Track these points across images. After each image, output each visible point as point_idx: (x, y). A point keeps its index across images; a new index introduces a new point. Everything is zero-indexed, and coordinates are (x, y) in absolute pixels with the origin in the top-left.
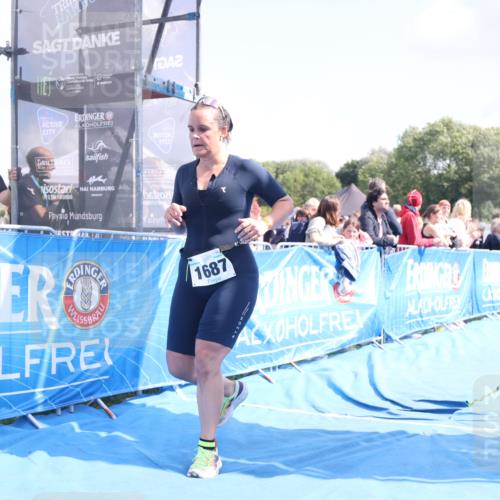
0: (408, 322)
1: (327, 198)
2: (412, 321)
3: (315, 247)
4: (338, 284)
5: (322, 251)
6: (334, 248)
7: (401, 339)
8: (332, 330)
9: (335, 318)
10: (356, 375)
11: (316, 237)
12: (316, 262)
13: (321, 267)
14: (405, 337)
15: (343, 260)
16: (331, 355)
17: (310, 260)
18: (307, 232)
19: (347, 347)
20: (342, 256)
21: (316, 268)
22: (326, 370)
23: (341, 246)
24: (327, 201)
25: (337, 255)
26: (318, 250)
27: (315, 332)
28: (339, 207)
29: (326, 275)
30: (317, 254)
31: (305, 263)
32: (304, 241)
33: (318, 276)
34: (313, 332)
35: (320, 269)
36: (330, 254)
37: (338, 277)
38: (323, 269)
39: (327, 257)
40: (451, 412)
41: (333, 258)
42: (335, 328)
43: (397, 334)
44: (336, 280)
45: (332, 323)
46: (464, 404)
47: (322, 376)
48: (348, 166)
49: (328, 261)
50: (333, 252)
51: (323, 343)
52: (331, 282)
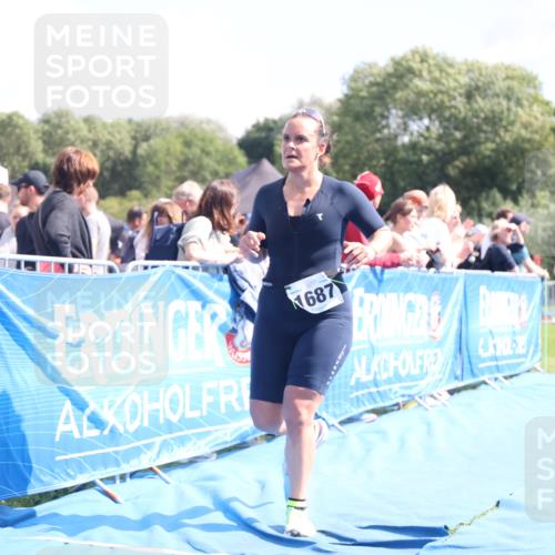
0: (355, 394)
1: (216, 183)
2: (360, 392)
3: (195, 268)
4: (234, 331)
5: (206, 274)
6: (226, 269)
7: (342, 423)
8: (223, 410)
9: (229, 389)
10: (263, 487)
11: (196, 251)
12: (196, 294)
13: (205, 302)
14: (350, 420)
15: (243, 291)
16: (221, 453)
17: (186, 291)
18: (180, 243)
19: (249, 439)
20: (241, 283)
21: (197, 305)
22: (212, 478)
23: (239, 267)
24: (214, 189)
25: (233, 282)
26: (200, 273)
27: (196, 414)
28: (235, 201)
29: (214, 316)
30: (197, 280)
31: (177, 297)
32: (175, 258)
33: (200, 319)
34: (190, 414)
35: (203, 306)
36: (221, 280)
37: (235, 320)
38: (208, 306)
39: (216, 284)
40: (419, 545)
41: (226, 287)
42: (228, 406)
43: (335, 416)
44: (231, 325)
45: (224, 399)
46: (442, 532)
47: (204, 489)
48: (257, 127)
49: (218, 292)
50: (226, 277)
51: (209, 432)
52: (221, 328)
